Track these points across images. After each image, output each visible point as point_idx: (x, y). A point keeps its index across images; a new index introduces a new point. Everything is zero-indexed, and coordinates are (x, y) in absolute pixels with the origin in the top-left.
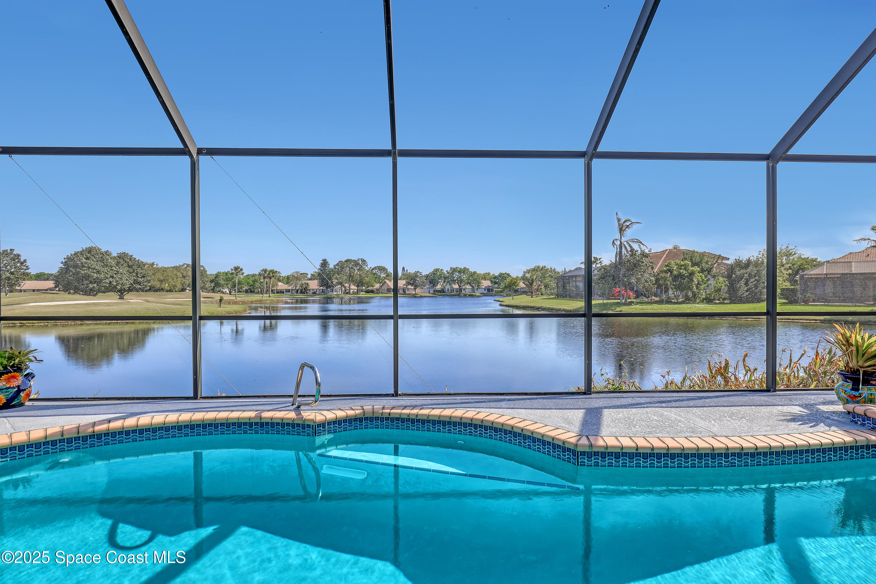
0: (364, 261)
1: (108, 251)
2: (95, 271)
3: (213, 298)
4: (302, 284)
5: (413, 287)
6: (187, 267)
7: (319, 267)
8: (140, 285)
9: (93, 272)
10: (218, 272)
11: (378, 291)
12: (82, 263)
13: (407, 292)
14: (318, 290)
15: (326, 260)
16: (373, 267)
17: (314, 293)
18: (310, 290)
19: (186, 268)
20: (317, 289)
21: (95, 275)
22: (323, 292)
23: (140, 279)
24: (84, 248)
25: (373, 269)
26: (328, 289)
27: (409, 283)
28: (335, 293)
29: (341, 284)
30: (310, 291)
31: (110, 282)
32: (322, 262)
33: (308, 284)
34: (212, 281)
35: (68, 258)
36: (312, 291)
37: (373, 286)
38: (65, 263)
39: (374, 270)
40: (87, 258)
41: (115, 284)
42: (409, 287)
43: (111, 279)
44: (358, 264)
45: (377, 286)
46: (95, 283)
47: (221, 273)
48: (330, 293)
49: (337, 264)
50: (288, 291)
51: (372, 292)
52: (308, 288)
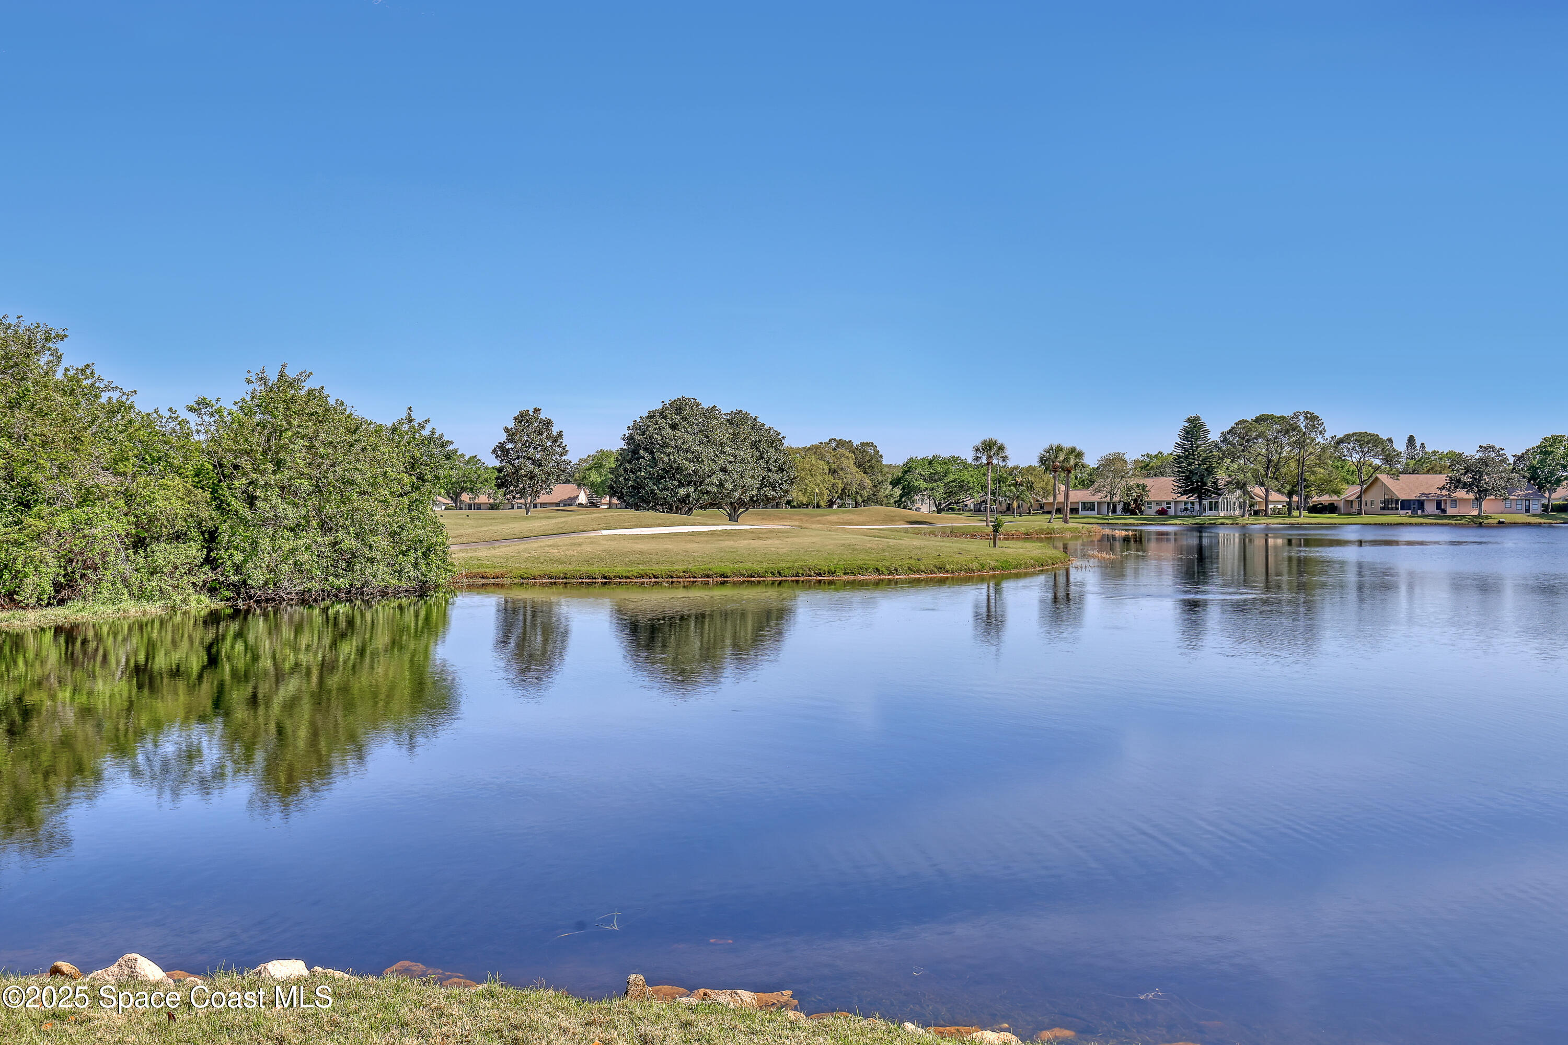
0: (1312, 418)
1: (714, 407)
2: (690, 456)
3: (930, 524)
4: (1130, 489)
5: (1471, 496)
6: (837, 446)
7: (1179, 441)
8: (774, 489)
9: (687, 459)
10: (911, 460)
11: (1355, 508)
12: (663, 437)
13: (1450, 511)
14: (1172, 505)
15: (1197, 419)
16: (1340, 435)
17: (1162, 512)
18: (1149, 503)
19: (835, 449)
20: (1168, 503)
21: (691, 467)
22: (1186, 509)
23: (775, 476)
24: (667, 402)
25: (1340, 441)
26: (1204, 502)
27: (1459, 481)
28: (1222, 514)
29: (1241, 486)
30: (1150, 507)
31: (721, 485)
32: (1187, 424)
33: (1144, 487)
34: (895, 483)
35: (636, 427)
36: (1155, 508)
37: (1337, 492)
38: (630, 439)
39: (1342, 445)
40: (674, 427)
41: (731, 487)
42: (1461, 494)
43: (721, 476)
44: (1295, 428)
45: (1351, 492)
46: (689, 483)
47: (917, 462)
48: (1208, 513)
49: (1233, 428)
50: (1088, 506)
51: (1331, 509)
52: (1146, 499)
